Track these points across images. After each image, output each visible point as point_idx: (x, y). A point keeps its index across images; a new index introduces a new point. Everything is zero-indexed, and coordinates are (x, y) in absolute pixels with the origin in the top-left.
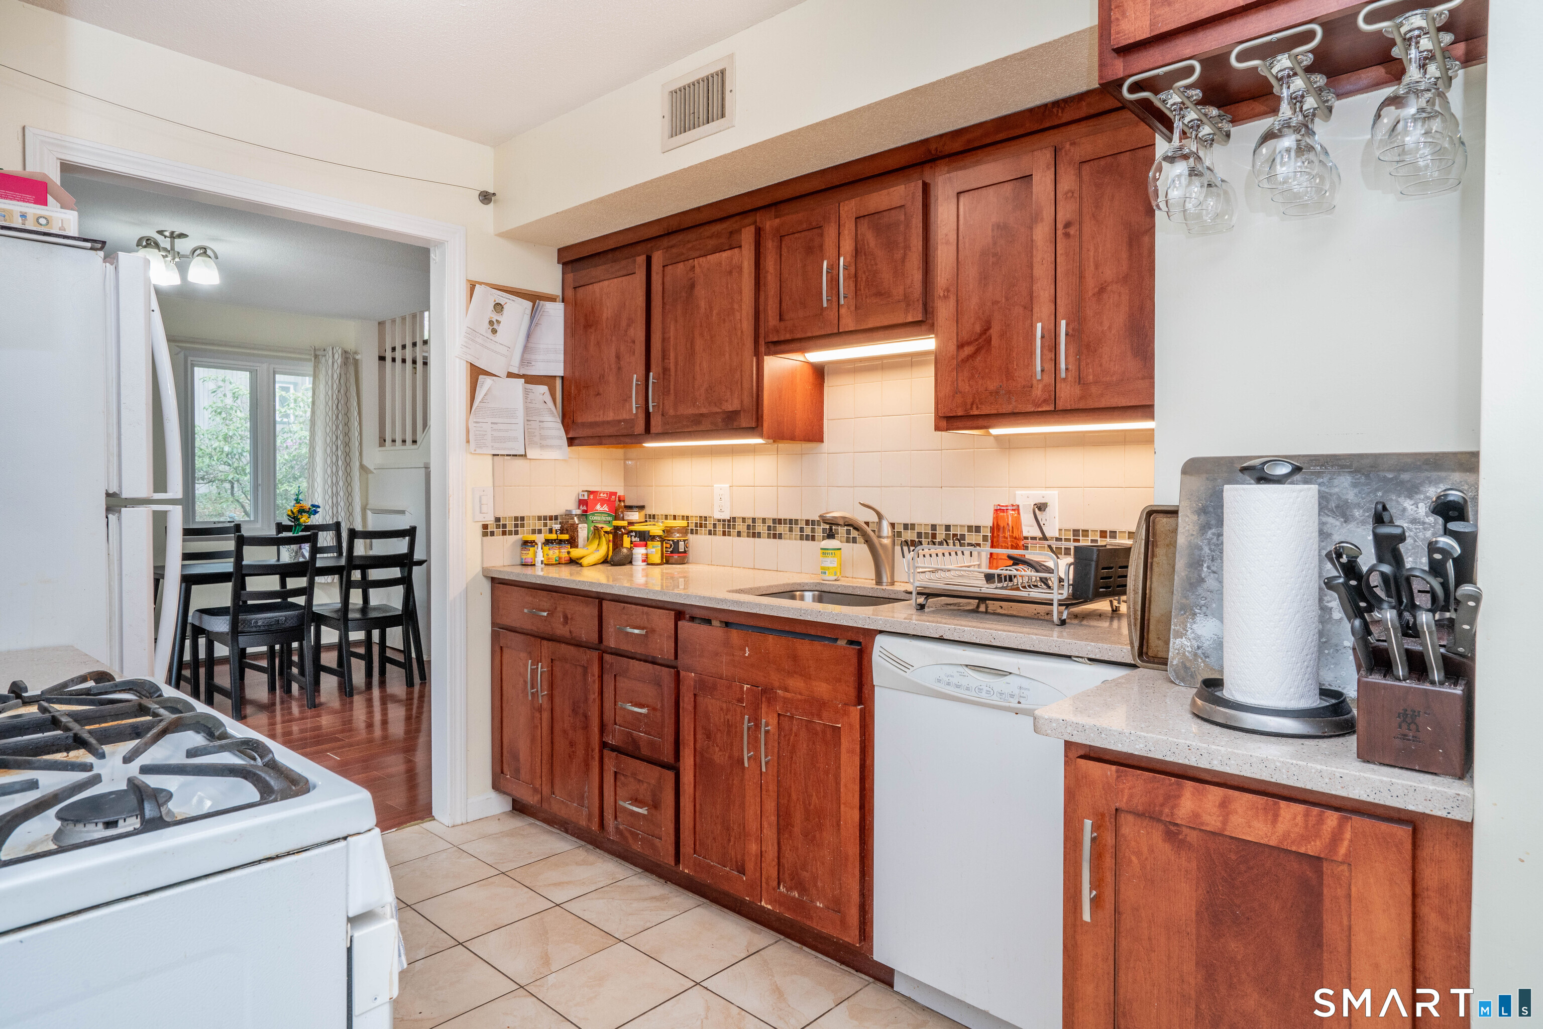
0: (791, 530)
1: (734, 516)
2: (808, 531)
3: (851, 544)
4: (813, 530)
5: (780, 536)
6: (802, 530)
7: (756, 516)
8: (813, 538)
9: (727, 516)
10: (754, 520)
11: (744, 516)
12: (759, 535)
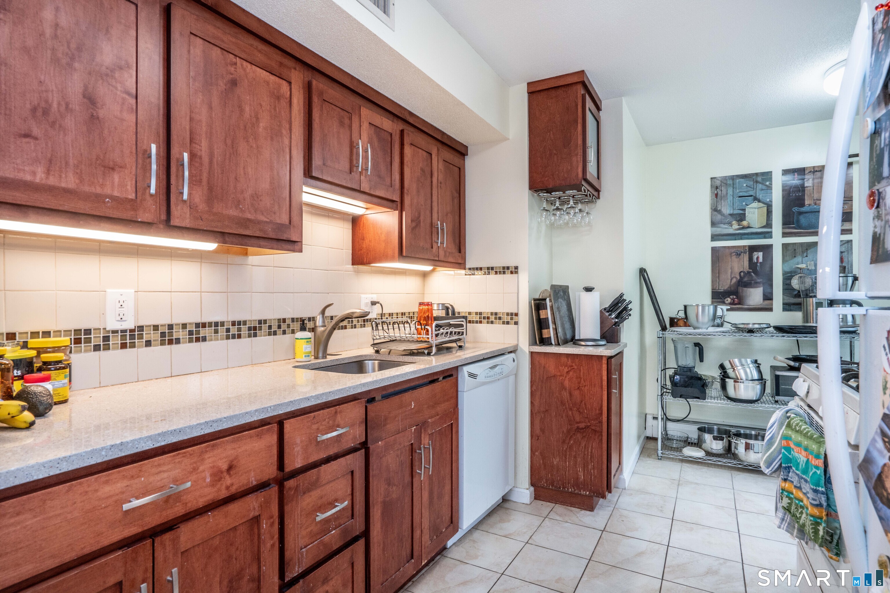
0: (216, 332)
1: (140, 324)
2: (234, 330)
3: (272, 336)
4: (239, 330)
5: (204, 339)
6: (228, 330)
7: (174, 322)
8: (239, 336)
9: (129, 324)
10: (171, 327)
11: (156, 323)
12: (178, 341)
